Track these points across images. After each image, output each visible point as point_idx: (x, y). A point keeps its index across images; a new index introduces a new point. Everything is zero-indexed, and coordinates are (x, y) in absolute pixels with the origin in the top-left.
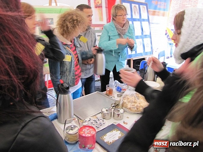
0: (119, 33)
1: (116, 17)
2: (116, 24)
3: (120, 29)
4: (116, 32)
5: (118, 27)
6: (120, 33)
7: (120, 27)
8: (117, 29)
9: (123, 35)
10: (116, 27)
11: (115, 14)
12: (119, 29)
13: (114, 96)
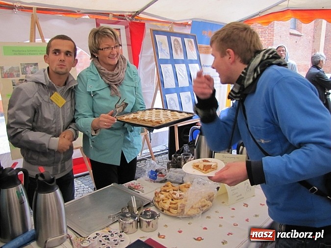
0: (108, 82)
1: (97, 53)
2: (99, 66)
3: (108, 74)
4: (102, 83)
5: (103, 71)
6: (110, 83)
7: (107, 71)
8: (102, 75)
9: (116, 85)
10: (99, 72)
11: (95, 47)
12: (106, 76)
13: (143, 189)
